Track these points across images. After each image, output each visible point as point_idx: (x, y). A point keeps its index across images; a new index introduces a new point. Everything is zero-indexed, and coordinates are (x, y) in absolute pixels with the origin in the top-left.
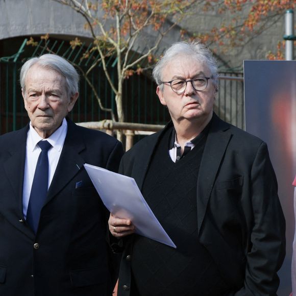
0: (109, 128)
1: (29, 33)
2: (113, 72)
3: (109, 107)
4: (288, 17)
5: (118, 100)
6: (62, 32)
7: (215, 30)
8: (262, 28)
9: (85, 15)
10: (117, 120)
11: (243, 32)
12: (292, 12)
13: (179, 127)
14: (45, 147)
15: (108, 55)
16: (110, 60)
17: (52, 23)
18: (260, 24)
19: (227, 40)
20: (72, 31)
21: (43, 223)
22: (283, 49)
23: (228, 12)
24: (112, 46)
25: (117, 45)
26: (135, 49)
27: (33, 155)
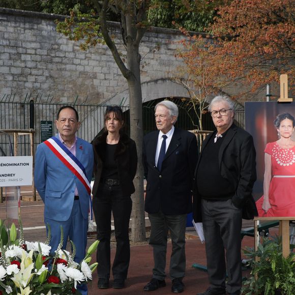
0: (196, 133)
1: (166, 97)
2: (198, 111)
3: (197, 124)
4: (268, 87)
5: (200, 122)
6: (179, 96)
7: (239, 94)
8: (258, 93)
9: (187, 89)
10: (200, 129)
11: (250, 94)
12: (269, 85)
13: (219, 129)
14: (165, 137)
15: (196, 104)
16: (197, 106)
17: (175, 92)
18: (257, 91)
19: (244, 97)
20: (183, 95)
21: (163, 167)
22: (265, 99)
23: (245, 87)
24: (197, 100)
25: (200, 100)
26: (207, 102)
27: (160, 140)
